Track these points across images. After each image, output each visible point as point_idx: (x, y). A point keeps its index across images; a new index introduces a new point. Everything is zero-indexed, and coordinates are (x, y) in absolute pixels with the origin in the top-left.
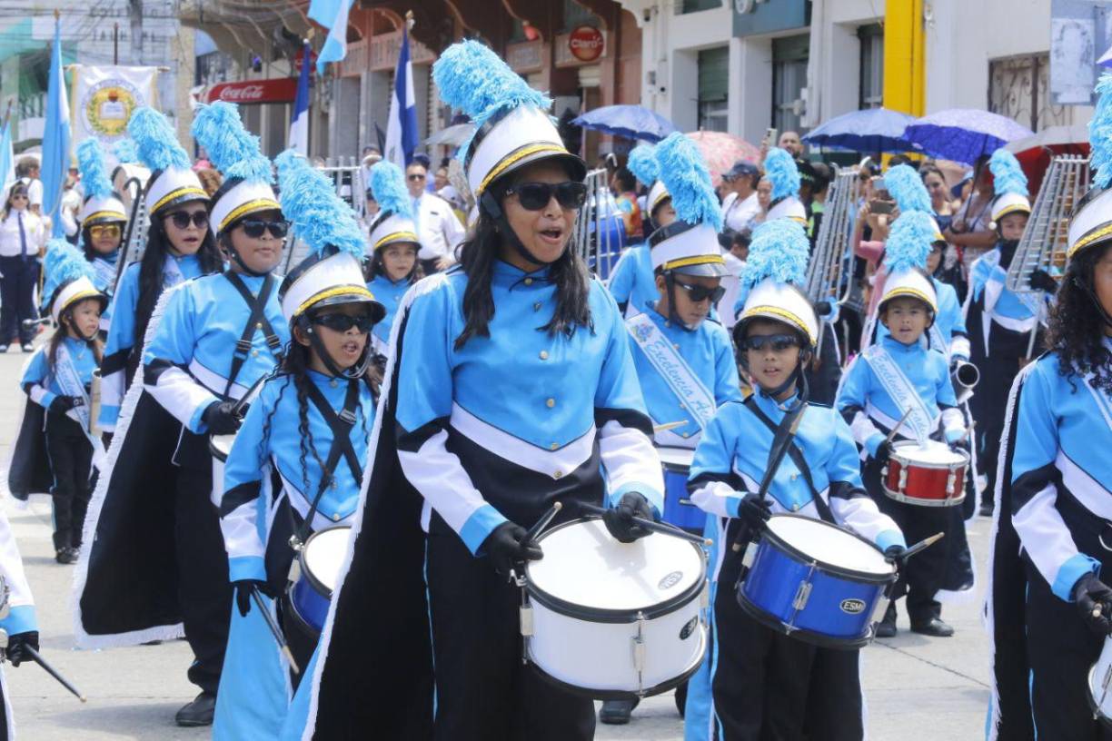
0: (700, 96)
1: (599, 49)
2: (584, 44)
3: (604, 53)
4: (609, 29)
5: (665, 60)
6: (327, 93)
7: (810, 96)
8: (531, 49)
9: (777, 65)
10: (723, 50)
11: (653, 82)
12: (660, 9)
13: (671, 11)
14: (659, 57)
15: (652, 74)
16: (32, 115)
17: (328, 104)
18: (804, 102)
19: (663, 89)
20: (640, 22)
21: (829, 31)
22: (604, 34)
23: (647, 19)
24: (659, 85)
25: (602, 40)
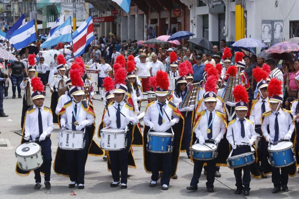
0: (203, 26)
1: (181, 14)
2: (177, 13)
3: (182, 15)
4: (183, 9)
5: (195, 17)
6: (120, 20)
7: (226, 28)
8: (165, 12)
9: (219, 20)
10: (207, 15)
11: (192, 23)
12: (194, 5)
13: (196, 6)
14: (193, 17)
15: (192, 21)
16: (50, 22)
17: (120, 22)
18: (224, 30)
19: (195, 24)
20: (189, 8)
21: (230, 13)
22: (182, 10)
23: (191, 8)
24: (194, 23)
25: (181, 12)
